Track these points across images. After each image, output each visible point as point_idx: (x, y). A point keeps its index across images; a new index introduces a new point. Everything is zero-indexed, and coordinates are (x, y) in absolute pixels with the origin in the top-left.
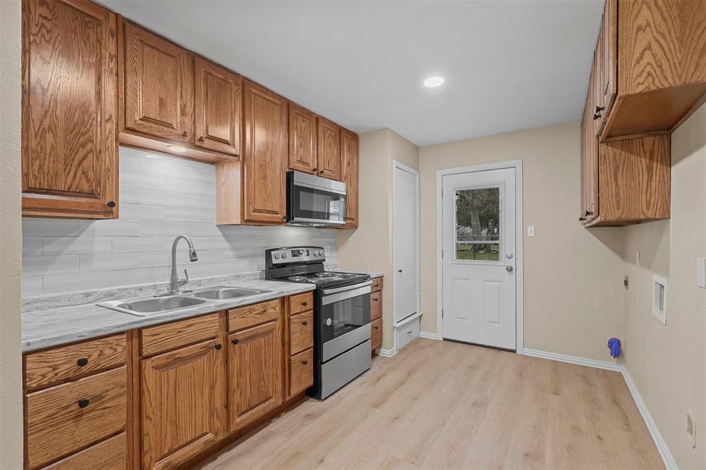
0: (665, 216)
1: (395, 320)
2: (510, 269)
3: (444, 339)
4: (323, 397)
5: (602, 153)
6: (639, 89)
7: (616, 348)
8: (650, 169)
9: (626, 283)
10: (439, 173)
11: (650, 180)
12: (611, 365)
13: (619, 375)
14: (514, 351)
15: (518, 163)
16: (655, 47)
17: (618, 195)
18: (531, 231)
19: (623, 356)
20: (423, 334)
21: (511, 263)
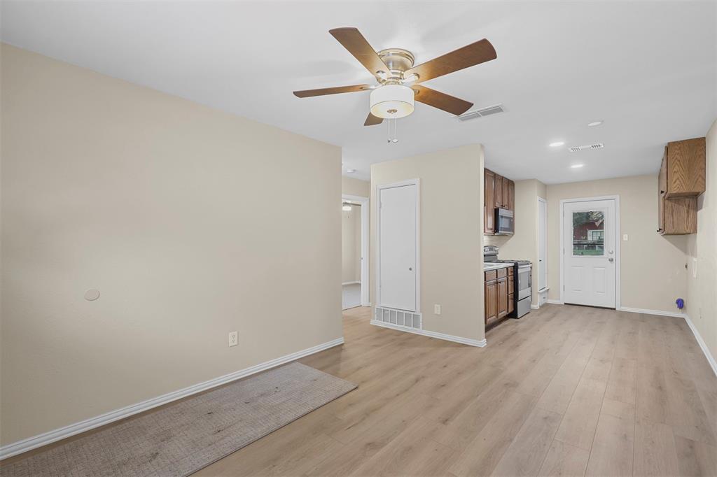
0: (695, 231)
1: (539, 289)
2: (611, 260)
3: (565, 304)
4: (519, 317)
5: (666, 204)
6: (675, 192)
7: (680, 304)
8: (688, 212)
9: (686, 266)
10: (562, 202)
11: (688, 216)
12: (678, 314)
13: (683, 320)
14: (615, 309)
15: (617, 197)
16: (680, 179)
17: (673, 222)
18: (625, 237)
19: (685, 309)
20: (550, 301)
21: (612, 256)
